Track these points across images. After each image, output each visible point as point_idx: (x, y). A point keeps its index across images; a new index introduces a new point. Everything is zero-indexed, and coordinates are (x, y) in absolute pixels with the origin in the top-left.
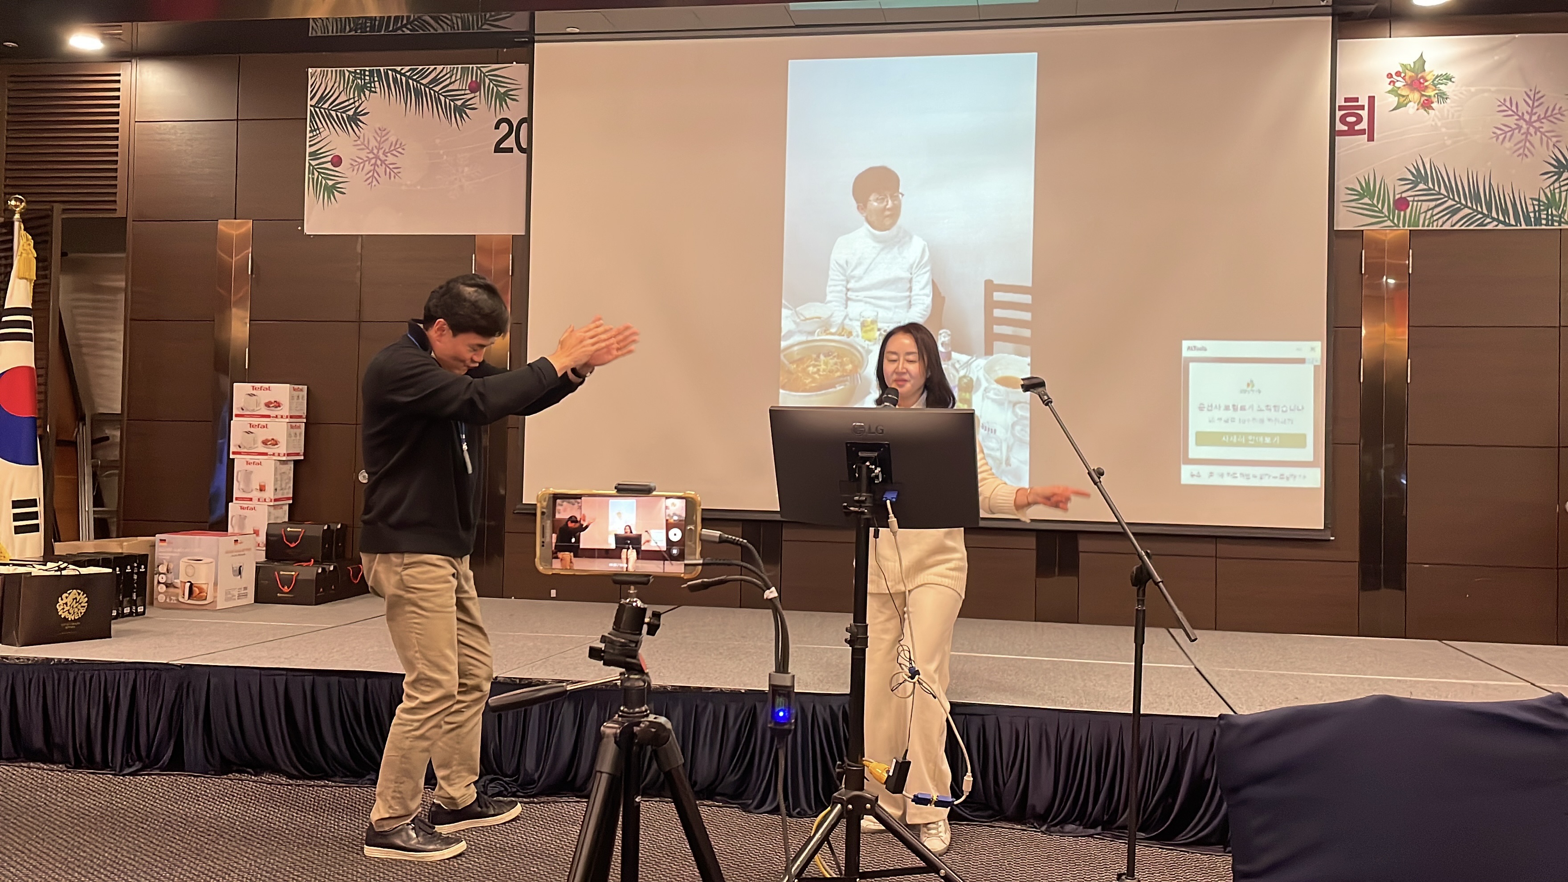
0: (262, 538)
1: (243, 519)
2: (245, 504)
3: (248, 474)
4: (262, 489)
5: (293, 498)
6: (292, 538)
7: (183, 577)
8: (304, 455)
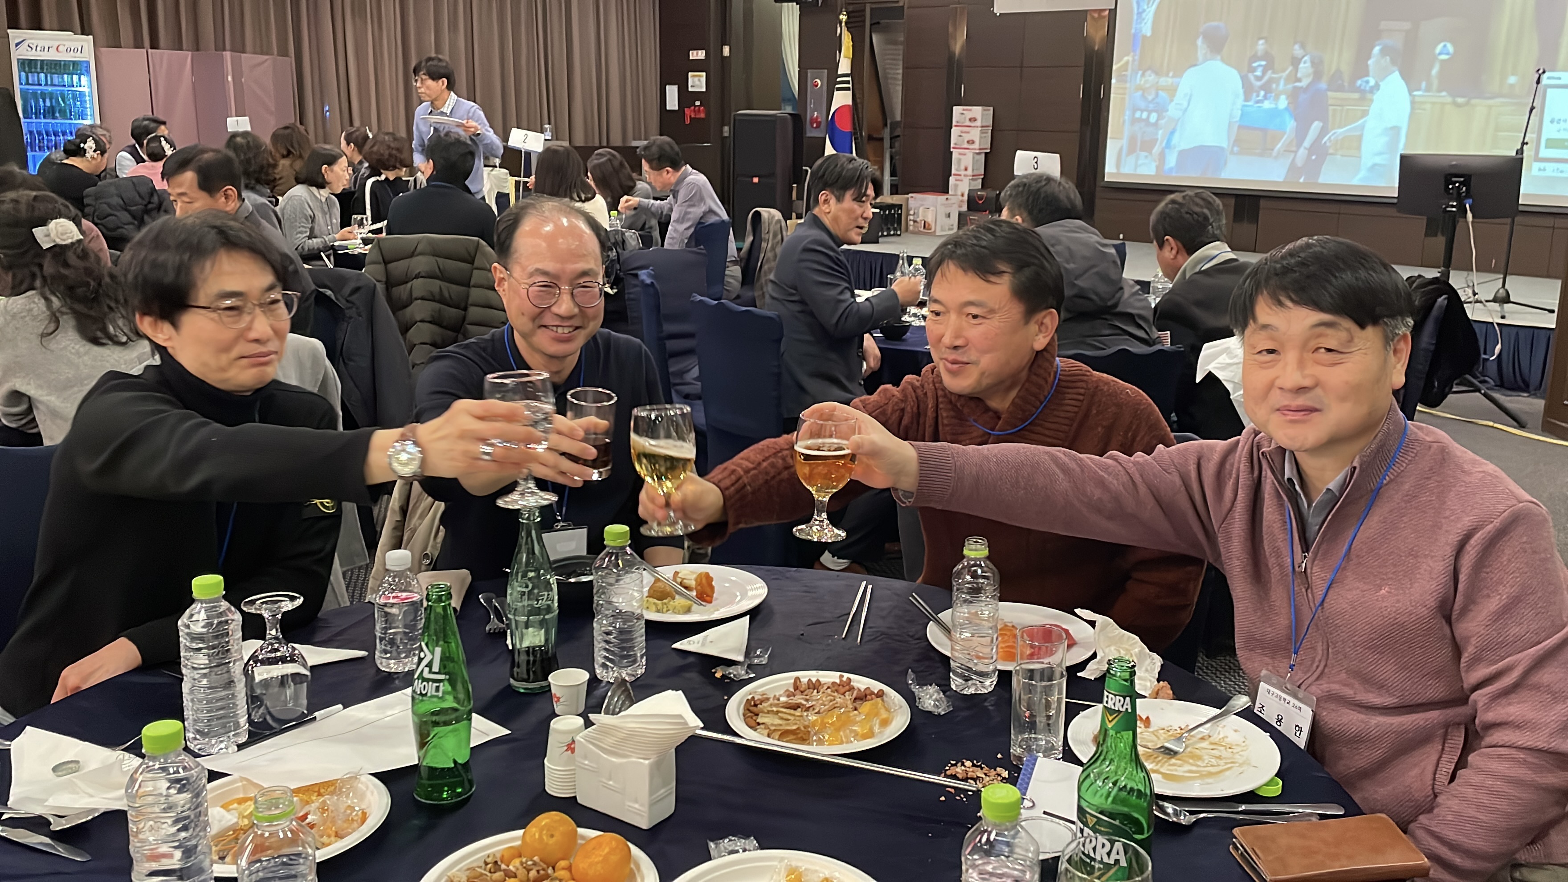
0: (966, 198)
1: (956, 186)
2: (958, 177)
3: (959, 161)
4: (966, 169)
5: (985, 175)
6: (981, 198)
7: (921, 218)
8: (991, 148)
